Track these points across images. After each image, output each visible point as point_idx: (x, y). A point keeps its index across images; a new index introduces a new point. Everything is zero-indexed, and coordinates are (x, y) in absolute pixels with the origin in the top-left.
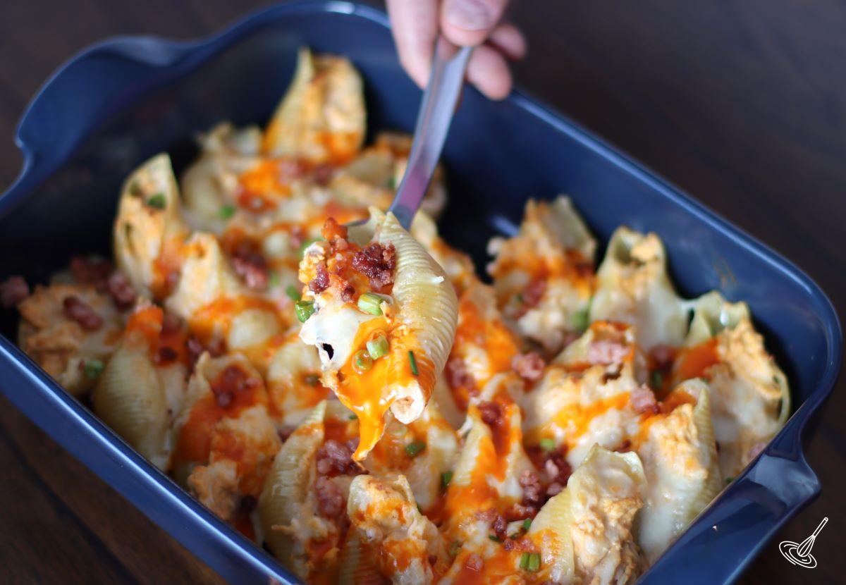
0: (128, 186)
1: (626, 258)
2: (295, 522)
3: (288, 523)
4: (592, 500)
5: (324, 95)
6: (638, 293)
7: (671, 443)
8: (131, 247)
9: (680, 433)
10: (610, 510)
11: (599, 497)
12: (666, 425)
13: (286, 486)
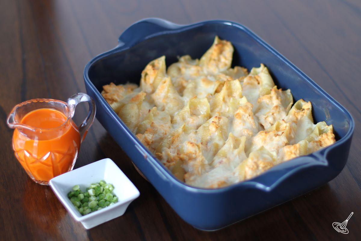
0: (151, 63)
1: (300, 108)
2: (164, 153)
3: (161, 153)
4: (255, 160)
5: (221, 52)
6: (299, 117)
7: (289, 153)
8: (145, 80)
9: (293, 151)
10: (260, 164)
11: (258, 160)
12: (289, 148)
13: (164, 143)
